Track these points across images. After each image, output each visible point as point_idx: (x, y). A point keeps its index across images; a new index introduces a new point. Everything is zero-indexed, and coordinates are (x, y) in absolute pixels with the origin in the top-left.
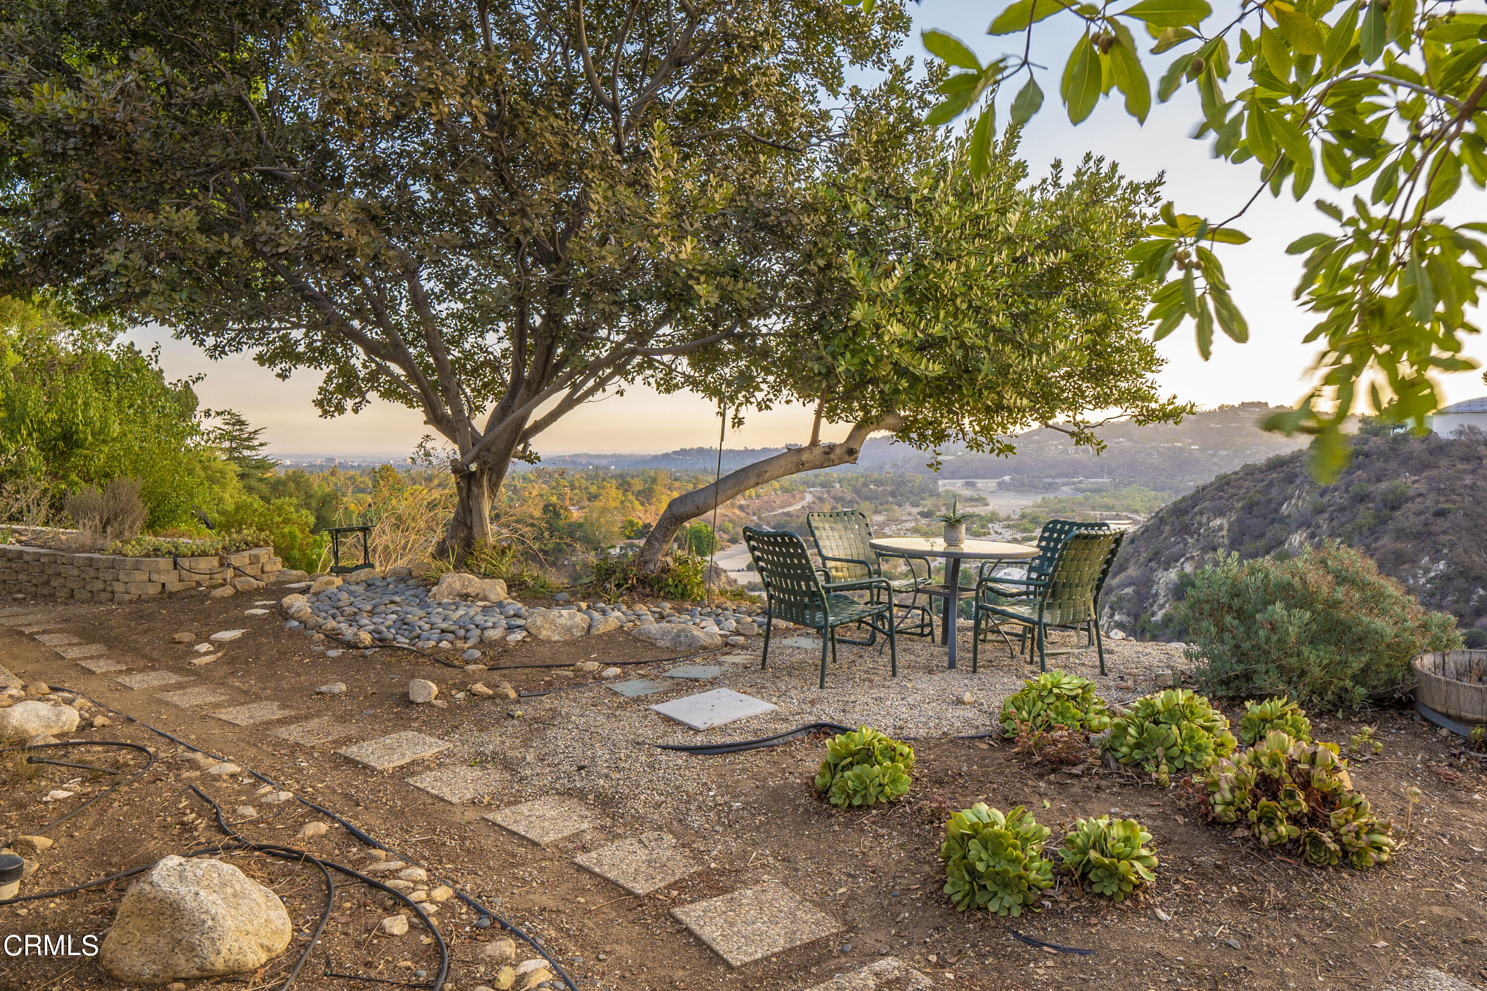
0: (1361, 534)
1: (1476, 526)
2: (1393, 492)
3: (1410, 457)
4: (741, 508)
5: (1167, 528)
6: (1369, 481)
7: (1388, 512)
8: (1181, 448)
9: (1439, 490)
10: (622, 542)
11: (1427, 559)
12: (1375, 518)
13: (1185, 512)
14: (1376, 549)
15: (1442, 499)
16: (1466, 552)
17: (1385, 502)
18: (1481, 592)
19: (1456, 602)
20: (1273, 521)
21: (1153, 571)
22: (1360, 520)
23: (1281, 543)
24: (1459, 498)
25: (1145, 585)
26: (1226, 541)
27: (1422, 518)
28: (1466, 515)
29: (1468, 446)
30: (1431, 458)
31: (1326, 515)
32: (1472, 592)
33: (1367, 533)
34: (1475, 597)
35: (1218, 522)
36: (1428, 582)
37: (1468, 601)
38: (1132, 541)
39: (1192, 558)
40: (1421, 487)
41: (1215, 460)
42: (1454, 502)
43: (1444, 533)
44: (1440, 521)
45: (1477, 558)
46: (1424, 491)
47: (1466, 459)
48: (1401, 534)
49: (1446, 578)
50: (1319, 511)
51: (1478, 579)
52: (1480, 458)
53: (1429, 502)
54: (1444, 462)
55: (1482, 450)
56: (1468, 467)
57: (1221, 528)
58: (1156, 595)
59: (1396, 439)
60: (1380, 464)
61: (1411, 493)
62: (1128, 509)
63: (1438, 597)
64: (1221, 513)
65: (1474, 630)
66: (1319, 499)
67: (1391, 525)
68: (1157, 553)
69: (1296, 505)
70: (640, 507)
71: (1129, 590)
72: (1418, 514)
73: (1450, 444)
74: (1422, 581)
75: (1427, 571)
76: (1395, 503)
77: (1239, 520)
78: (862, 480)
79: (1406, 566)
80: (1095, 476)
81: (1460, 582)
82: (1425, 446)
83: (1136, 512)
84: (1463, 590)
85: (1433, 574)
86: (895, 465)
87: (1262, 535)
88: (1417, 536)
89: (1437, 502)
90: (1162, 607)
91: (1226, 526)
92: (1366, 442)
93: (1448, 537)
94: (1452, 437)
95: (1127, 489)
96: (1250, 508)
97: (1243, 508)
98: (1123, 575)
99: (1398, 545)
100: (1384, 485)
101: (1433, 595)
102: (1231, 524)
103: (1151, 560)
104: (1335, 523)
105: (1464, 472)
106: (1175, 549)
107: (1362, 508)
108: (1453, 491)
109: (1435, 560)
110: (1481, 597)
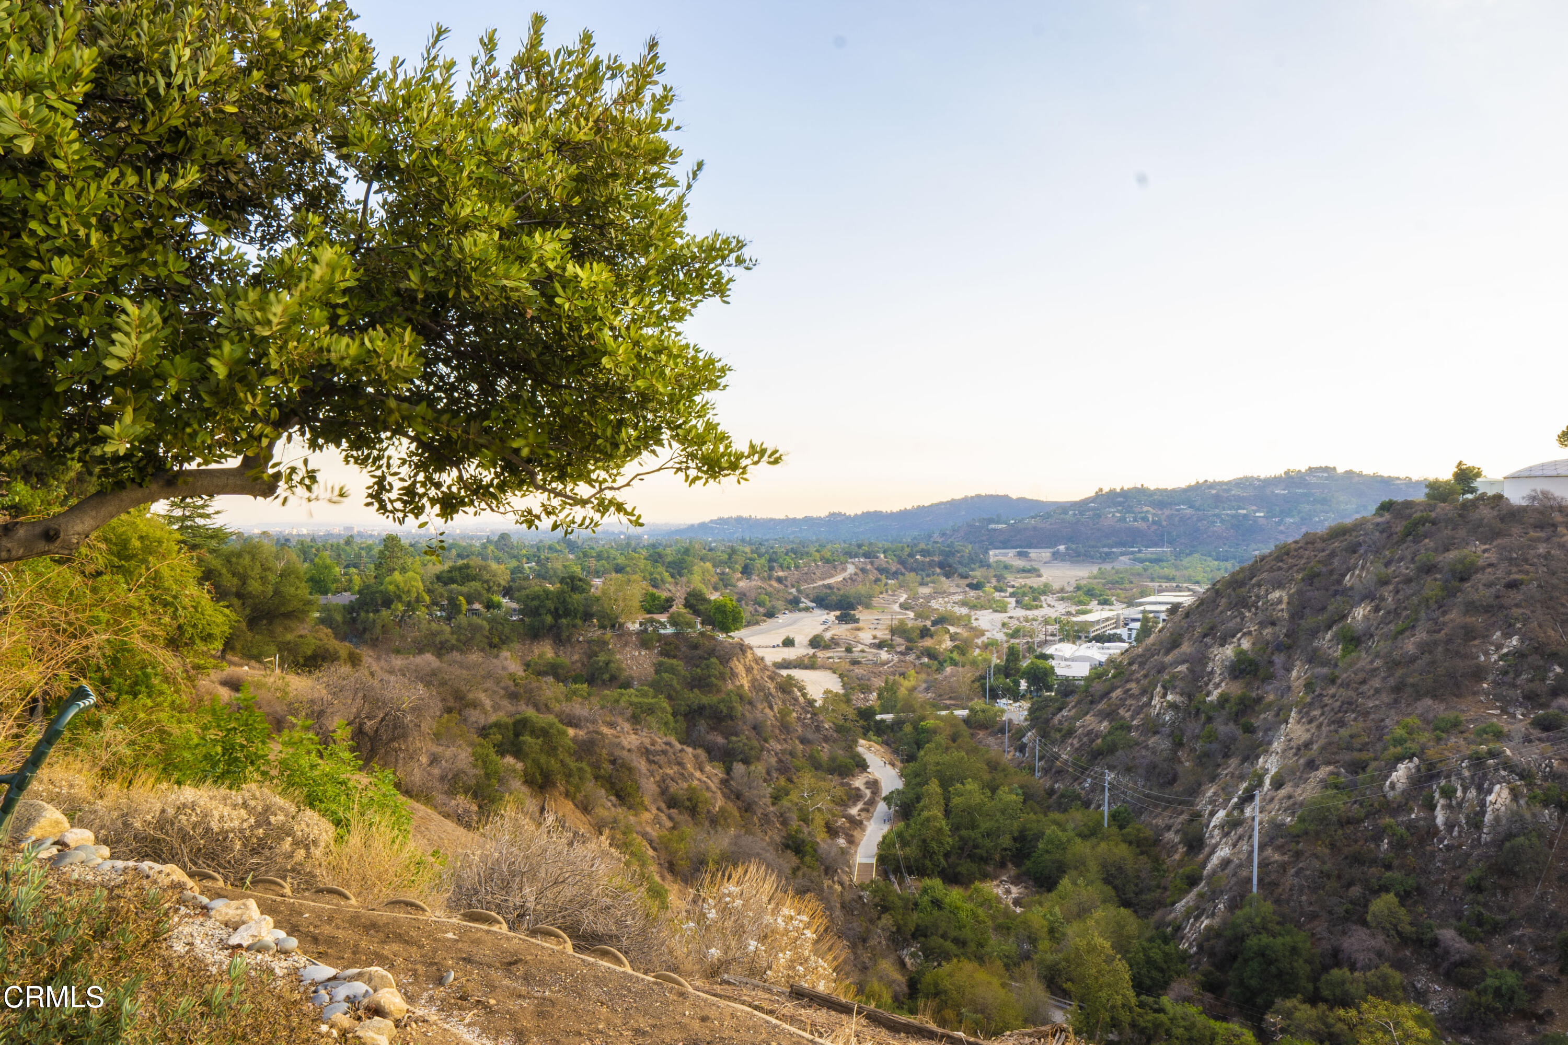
0: (1428, 607)
1: (1551, 599)
2: (1461, 561)
3: (1480, 524)
4: (779, 580)
5: (1224, 601)
6: (1436, 550)
7: (1457, 584)
8: (1245, 516)
9: (1511, 559)
10: (643, 616)
11: (1498, 634)
12: (1443, 590)
13: (1242, 584)
14: (1444, 624)
15: (1514, 569)
16: (1540, 626)
17: (1453, 572)
18: (1558, 669)
19: (1532, 680)
20: (1336, 593)
21: (1208, 647)
22: (1427, 592)
23: (1344, 617)
24: (1532, 569)
25: (1199, 661)
26: (1286, 615)
27: (1493, 590)
28: (1540, 586)
29: (1541, 513)
30: (1502, 526)
31: (1391, 587)
32: (1548, 670)
33: (1435, 606)
34: (1551, 675)
35: (1277, 594)
36: (1501, 659)
37: (1543, 679)
38: (1187, 615)
39: (1250, 633)
40: (1492, 557)
41: (1282, 528)
42: (1527, 573)
43: (1517, 606)
44: (1512, 593)
45: (1551, 633)
46: (1494, 561)
47: (1539, 526)
48: (1471, 608)
49: (1519, 655)
50: (1384, 582)
51: (1554, 657)
52: (1554, 526)
53: (1500, 573)
54: (1516, 530)
55: (1557, 517)
56: (1542, 534)
57: (1280, 601)
58: (1212, 672)
59: (1466, 505)
60: (1448, 532)
61: (1481, 563)
62: (1189, 580)
63: (1511, 675)
64: (1279, 585)
65: (1551, 711)
66: (1383, 570)
67: (1460, 598)
68: (1212, 628)
69: (1360, 576)
70: (670, 579)
71: (1182, 668)
72: (1489, 585)
73: (1522, 510)
74: (1494, 658)
75: (1499, 647)
76: (1464, 574)
77: (1300, 592)
78: (907, 550)
79: (1477, 642)
80: (1156, 545)
81: (1535, 659)
82: (1495, 513)
83: (1197, 582)
84: (1538, 668)
85: (1505, 650)
86: (944, 534)
87: (1323, 609)
88: (1488, 609)
89: (1509, 573)
90: (1217, 686)
91: (1285, 599)
92: (1432, 508)
93: (1520, 611)
94: (1524, 503)
95: (1189, 559)
96: (1311, 578)
97: (1303, 580)
98: (1176, 652)
99: (1469, 620)
100: (1452, 555)
101: (1506, 673)
102: (1290, 597)
103: (1205, 636)
104: (1400, 596)
105: (1538, 540)
106: (1231, 624)
107: (1429, 579)
108: (1526, 560)
109: (1508, 636)
110: (1557, 675)
